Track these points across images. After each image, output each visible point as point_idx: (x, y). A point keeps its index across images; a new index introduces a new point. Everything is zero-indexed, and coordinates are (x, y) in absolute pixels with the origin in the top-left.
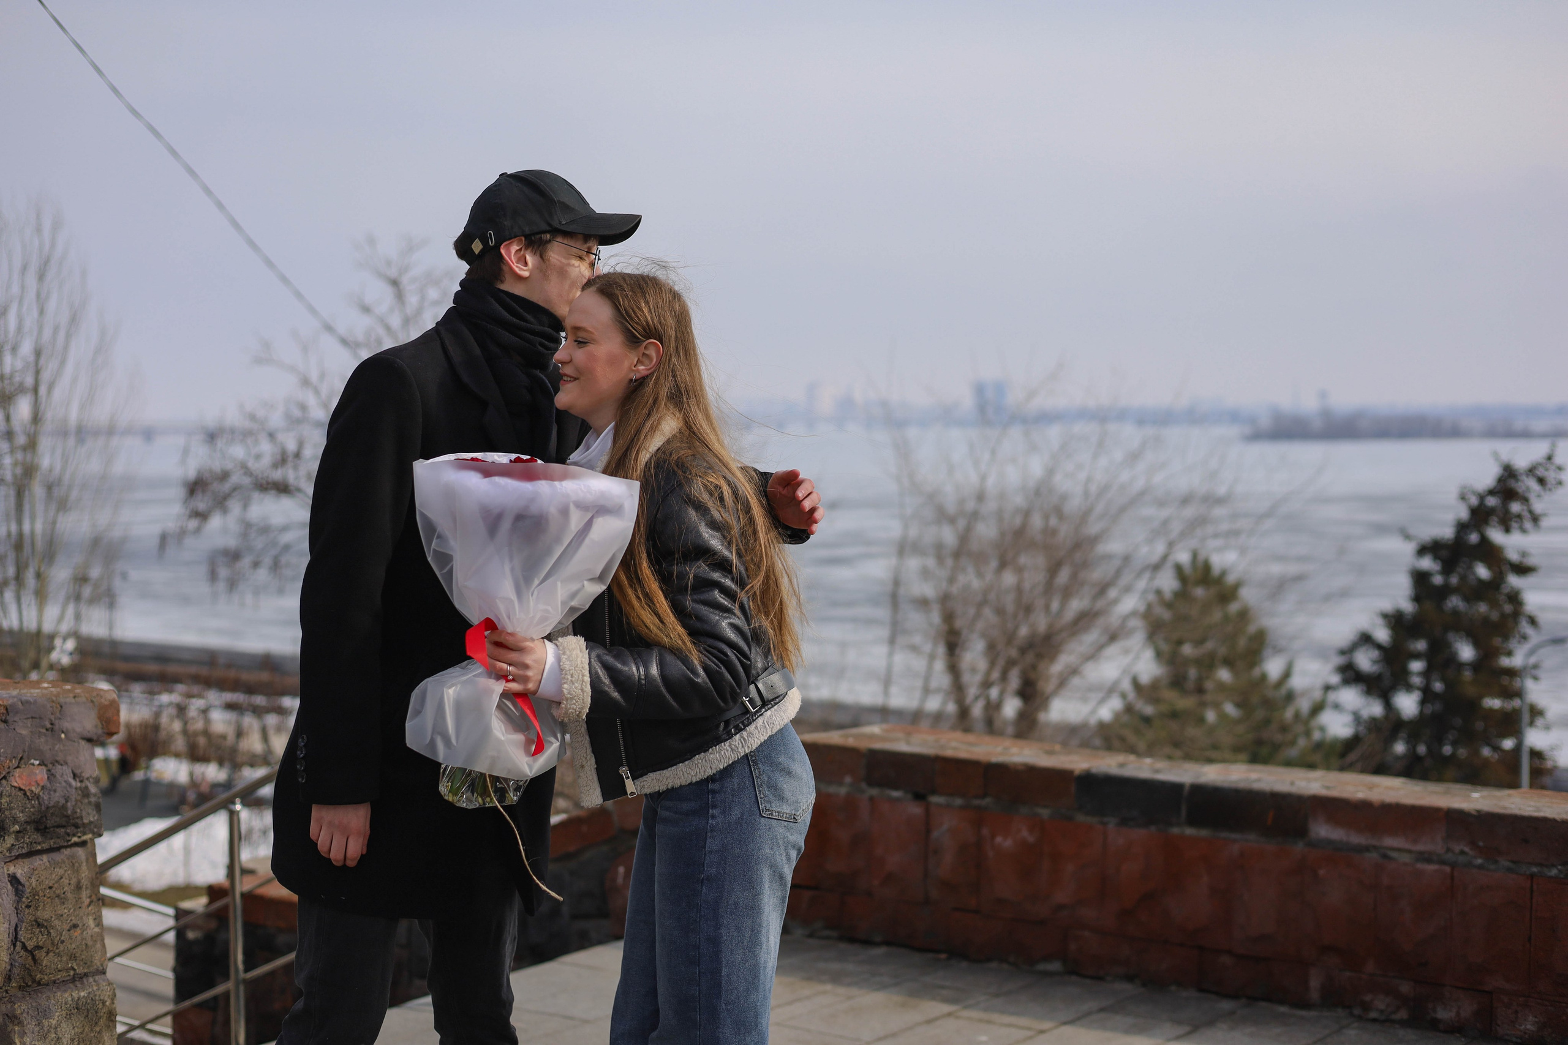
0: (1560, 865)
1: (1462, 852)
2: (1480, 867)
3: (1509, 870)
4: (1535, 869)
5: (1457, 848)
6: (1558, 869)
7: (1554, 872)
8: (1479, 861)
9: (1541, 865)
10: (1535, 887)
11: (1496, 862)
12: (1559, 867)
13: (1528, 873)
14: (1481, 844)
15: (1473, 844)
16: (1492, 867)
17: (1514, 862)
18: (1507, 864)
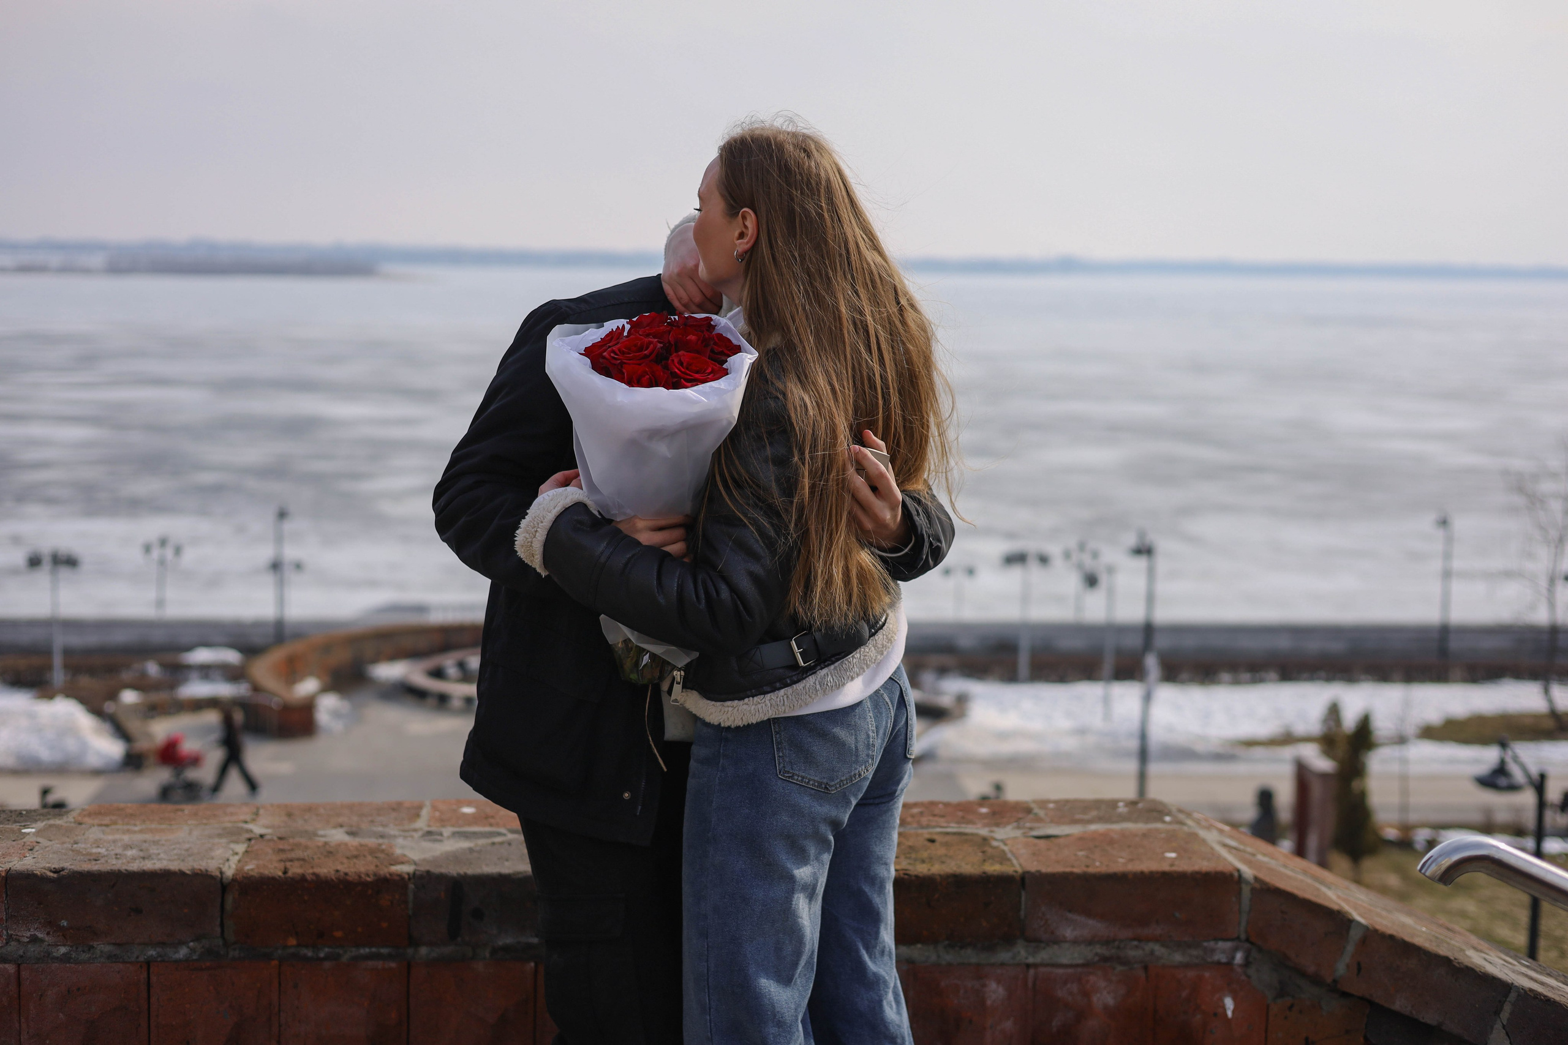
0: (192, 941)
1: (34, 940)
2: (65, 959)
3: (111, 957)
4: (152, 952)
5: (26, 935)
6: (188, 947)
7: (183, 952)
8: (63, 950)
9: (163, 944)
10: (154, 979)
11: (91, 947)
12: (191, 944)
13: (141, 959)
14: (64, 923)
15: (51, 925)
16: (85, 956)
17: (118, 945)
18: (107, 948)
